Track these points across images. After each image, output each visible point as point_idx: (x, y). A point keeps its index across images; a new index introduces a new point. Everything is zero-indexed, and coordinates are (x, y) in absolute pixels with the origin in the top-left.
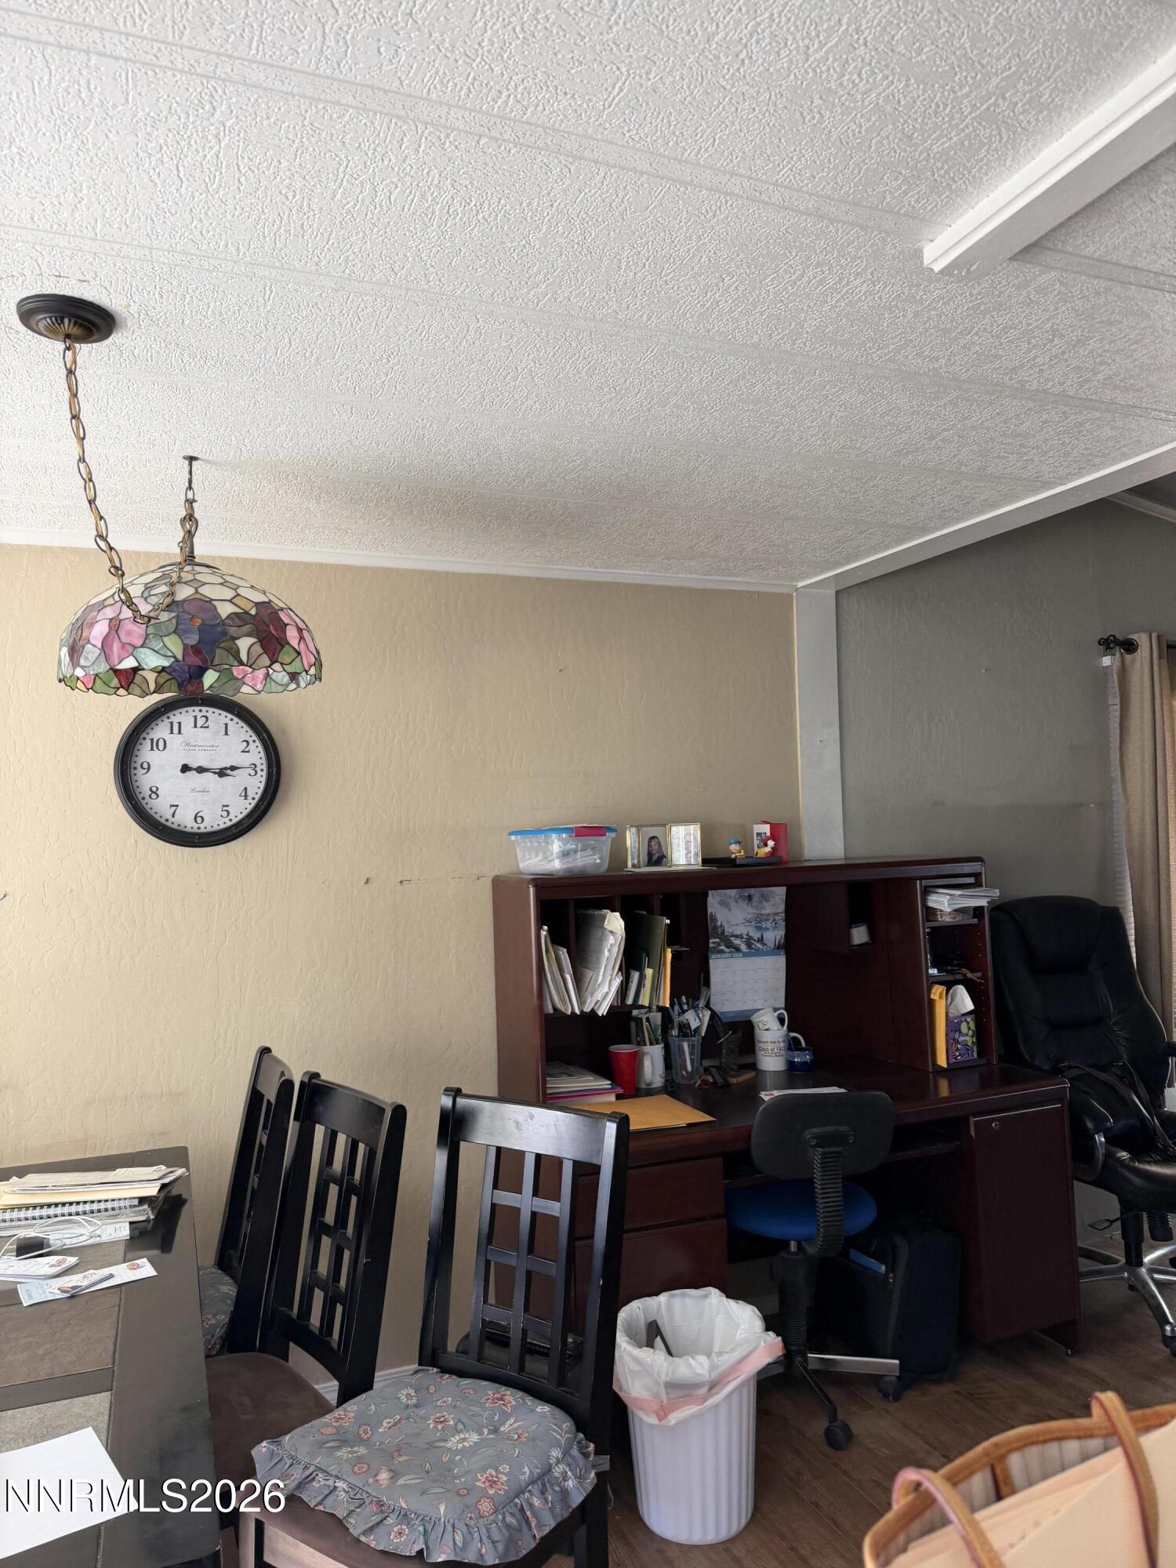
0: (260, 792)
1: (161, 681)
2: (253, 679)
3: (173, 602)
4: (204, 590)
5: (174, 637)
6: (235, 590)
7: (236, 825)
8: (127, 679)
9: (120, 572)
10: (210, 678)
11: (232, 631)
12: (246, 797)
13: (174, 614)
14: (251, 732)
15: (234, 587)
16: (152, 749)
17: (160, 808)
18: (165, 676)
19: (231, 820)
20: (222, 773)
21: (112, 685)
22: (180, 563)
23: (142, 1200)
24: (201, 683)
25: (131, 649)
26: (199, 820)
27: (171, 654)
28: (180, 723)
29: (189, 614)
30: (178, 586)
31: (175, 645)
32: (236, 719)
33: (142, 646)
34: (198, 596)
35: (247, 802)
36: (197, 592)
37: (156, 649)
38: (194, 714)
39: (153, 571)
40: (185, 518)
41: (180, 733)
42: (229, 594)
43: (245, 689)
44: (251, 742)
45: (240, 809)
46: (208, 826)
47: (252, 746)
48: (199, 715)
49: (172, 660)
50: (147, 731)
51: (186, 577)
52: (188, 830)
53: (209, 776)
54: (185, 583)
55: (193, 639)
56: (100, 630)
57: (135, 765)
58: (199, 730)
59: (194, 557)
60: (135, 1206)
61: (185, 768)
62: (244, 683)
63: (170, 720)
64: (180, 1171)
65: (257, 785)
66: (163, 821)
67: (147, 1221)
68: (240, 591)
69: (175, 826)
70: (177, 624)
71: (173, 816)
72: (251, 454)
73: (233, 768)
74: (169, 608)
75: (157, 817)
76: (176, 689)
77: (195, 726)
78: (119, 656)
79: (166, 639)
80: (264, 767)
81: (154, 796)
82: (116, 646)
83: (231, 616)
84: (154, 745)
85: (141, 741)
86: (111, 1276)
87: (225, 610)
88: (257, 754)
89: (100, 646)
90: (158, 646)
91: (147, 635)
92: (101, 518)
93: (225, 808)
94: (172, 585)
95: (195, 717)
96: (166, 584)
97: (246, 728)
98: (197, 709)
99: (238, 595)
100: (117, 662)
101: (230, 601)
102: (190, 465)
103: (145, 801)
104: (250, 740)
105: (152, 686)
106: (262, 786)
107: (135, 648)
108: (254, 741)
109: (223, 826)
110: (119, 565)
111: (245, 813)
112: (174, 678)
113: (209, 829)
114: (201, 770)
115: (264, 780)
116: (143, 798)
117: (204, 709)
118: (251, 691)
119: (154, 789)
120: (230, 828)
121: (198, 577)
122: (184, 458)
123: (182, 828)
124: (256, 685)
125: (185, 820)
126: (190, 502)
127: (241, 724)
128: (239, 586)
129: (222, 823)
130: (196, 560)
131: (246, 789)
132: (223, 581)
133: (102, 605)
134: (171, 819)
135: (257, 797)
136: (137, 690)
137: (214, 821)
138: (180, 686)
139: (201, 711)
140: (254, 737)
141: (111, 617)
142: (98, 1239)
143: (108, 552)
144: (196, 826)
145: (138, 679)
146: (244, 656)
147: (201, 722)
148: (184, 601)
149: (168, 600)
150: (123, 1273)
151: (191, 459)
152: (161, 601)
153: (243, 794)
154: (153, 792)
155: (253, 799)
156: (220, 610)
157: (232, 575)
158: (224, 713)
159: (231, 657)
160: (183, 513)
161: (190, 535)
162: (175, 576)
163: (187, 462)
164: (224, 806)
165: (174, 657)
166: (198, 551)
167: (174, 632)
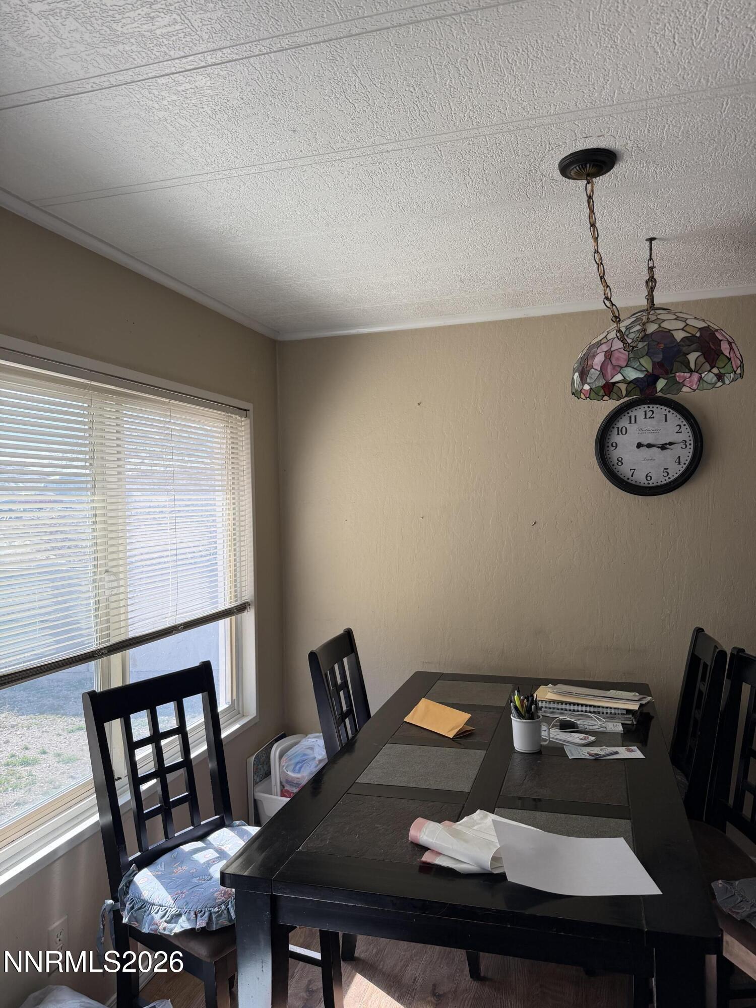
0: (689, 459)
1: (630, 389)
2: (690, 382)
3: (645, 335)
4: (664, 325)
5: (646, 358)
6: (685, 321)
7: (676, 480)
8: (609, 389)
9: (618, 319)
10: (661, 384)
11: (685, 349)
12: (679, 463)
13: (645, 343)
14: (682, 419)
15: (684, 320)
16: (618, 434)
17: (624, 470)
18: (632, 386)
19: (669, 478)
20: (663, 447)
21: (600, 394)
22: (647, 310)
23: (629, 711)
24: (655, 388)
25: (619, 369)
26: (649, 478)
27: (644, 369)
28: (635, 416)
29: (656, 341)
30: (647, 325)
31: (647, 363)
32: (672, 411)
33: (626, 366)
34: (661, 329)
35: (681, 466)
36: (660, 326)
37: (635, 367)
38: (644, 410)
39: (629, 318)
40: (649, 280)
41: (635, 422)
42: (681, 325)
43: (685, 389)
44: (682, 426)
45: (676, 471)
46: (653, 482)
47: (683, 428)
48: (648, 410)
49: (646, 373)
50: (615, 422)
51: (653, 318)
52: (642, 484)
53: (655, 449)
54: (652, 322)
55: (659, 358)
56: (599, 359)
57: (608, 445)
58: (648, 420)
59: (654, 305)
60: (624, 714)
61: (639, 445)
62: (684, 385)
63: (629, 415)
64: (649, 698)
65: (687, 455)
66: (626, 479)
67: (632, 724)
68: (688, 322)
69: (633, 482)
70: (648, 349)
71: (632, 476)
72: (693, 227)
73: (671, 444)
74: (642, 339)
75: (622, 477)
76: (639, 394)
77: (646, 418)
78: (611, 375)
79: (641, 360)
80: (692, 442)
81: (620, 464)
82: (609, 368)
83: (683, 339)
84: (620, 431)
85: (611, 429)
86: (617, 753)
87: (679, 336)
88: (686, 434)
89: (599, 369)
90: (636, 365)
91: (629, 359)
92: (608, 286)
93: (665, 470)
94: (644, 324)
95: (645, 412)
96: (639, 324)
97: (679, 416)
98: (646, 406)
99: (687, 325)
100: (610, 378)
101: (683, 329)
102: (651, 244)
103: (614, 467)
104: (682, 424)
105: (624, 393)
106: (690, 455)
107: (622, 368)
108: (685, 425)
109: (664, 482)
110: (617, 315)
111: (679, 473)
112: (638, 386)
113: (655, 484)
114: (649, 446)
115: (691, 451)
116: (613, 465)
117: (651, 406)
118: (689, 390)
119: (620, 459)
120: (670, 483)
121: (659, 317)
122: (647, 240)
123: (638, 484)
124: (692, 386)
125: (640, 478)
126: (651, 269)
127: (676, 414)
128: (687, 319)
129: (664, 480)
130: (655, 306)
131: (679, 457)
132: (675, 317)
133: (599, 344)
134: (631, 478)
135: (687, 463)
136: (615, 396)
137: (659, 479)
138: (641, 391)
139: (649, 407)
140: (685, 423)
141: (606, 350)
142: (604, 729)
143: (611, 308)
144: (647, 482)
145: (615, 389)
146: (692, 366)
147: (649, 415)
148: (652, 333)
149: (642, 334)
150: (623, 753)
151: (651, 240)
152: (637, 336)
153: (678, 461)
154: (619, 461)
155: (685, 464)
156: (676, 336)
157: (681, 312)
158: (664, 408)
159: (684, 367)
160: (647, 277)
161: (652, 290)
162: (644, 319)
163: (648, 243)
164: (665, 469)
165: (647, 371)
166: (657, 301)
167: (646, 355)
